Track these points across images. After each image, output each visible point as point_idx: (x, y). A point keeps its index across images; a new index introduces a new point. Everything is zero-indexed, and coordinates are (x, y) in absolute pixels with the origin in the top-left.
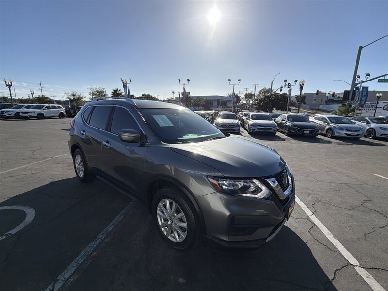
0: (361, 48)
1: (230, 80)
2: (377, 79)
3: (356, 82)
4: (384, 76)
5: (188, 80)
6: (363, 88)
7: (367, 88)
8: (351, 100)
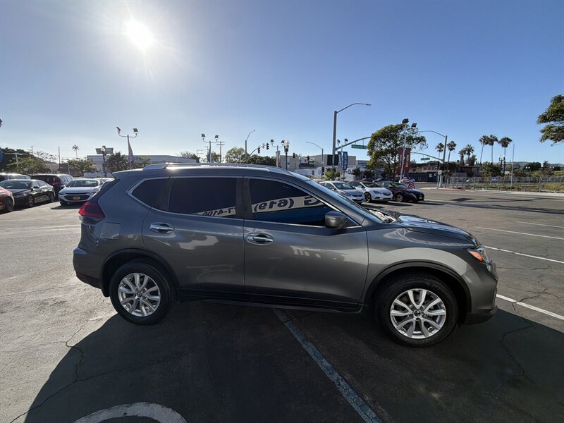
0: (336, 113)
1: (203, 135)
2: (350, 145)
3: (337, 146)
4: (355, 142)
5: (136, 130)
6: (344, 152)
7: (346, 153)
8: (335, 165)
